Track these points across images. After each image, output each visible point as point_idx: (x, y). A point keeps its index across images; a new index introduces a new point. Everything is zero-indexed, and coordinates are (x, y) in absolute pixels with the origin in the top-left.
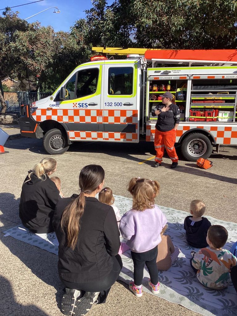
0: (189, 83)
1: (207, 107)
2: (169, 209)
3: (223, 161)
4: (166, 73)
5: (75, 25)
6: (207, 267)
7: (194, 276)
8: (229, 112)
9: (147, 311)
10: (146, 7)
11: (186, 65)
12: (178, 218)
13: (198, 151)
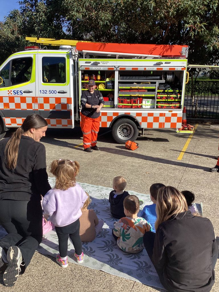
0: (117, 74)
1: (132, 95)
2: (98, 187)
3: (147, 143)
4: (96, 64)
5: (9, 15)
6: (126, 234)
7: (115, 244)
8: (151, 100)
9: (71, 280)
10: (76, 2)
11: (113, 57)
12: (106, 194)
13: (126, 134)
